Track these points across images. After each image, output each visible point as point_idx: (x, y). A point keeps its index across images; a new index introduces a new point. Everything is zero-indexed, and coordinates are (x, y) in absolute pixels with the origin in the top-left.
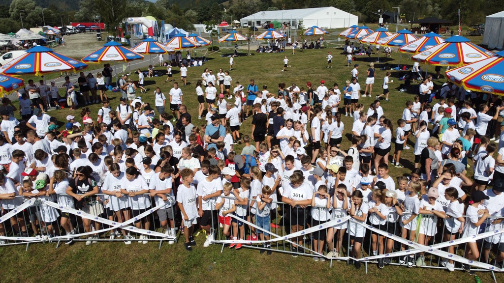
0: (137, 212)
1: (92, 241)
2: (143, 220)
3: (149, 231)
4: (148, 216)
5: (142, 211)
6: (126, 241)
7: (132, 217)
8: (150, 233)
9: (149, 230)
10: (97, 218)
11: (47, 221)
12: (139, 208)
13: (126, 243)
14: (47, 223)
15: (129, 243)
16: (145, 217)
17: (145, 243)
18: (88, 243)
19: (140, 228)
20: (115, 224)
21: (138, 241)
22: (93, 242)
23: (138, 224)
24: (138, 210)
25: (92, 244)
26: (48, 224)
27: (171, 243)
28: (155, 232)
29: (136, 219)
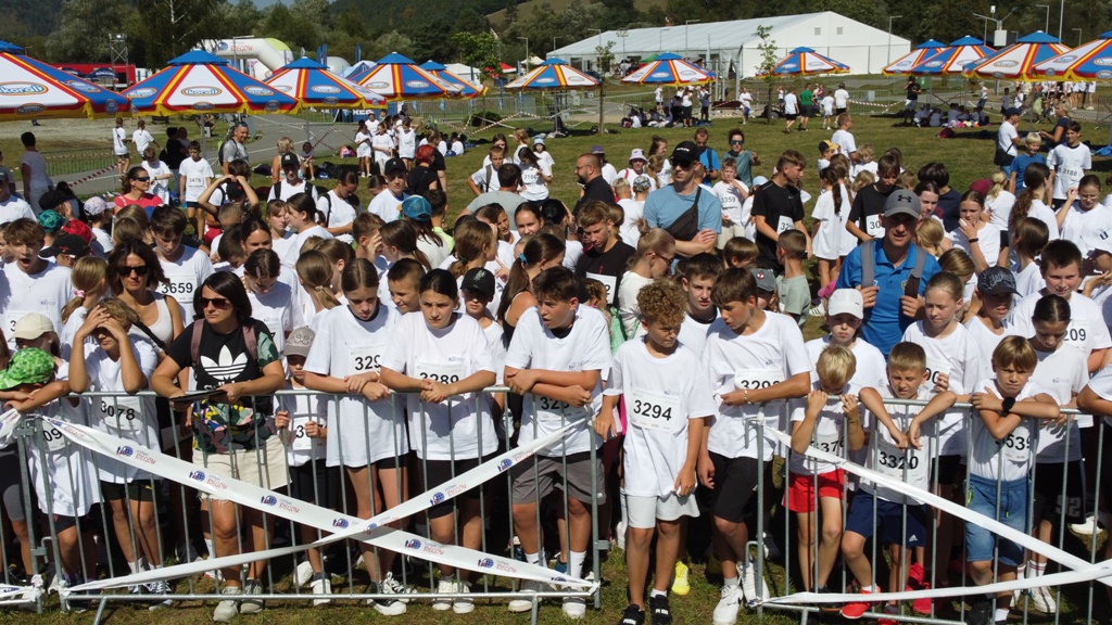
0: (442, 471)
1: (239, 603)
2: (464, 505)
3: (484, 556)
4: (487, 485)
5: (464, 466)
6: (383, 602)
7: (421, 491)
8: (489, 563)
9: (488, 552)
10: (272, 501)
11: (60, 509)
12: (452, 453)
13: (384, 610)
14: (61, 517)
15: (397, 609)
16: (477, 488)
17: (463, 608)
18: (224, 610)
19: (449, 541)
20: (344, 524)
21: (430, 603)
22: (245, 607)
23: (444, 523)
24: (448, 463)
25: (239, 615)
26: (65, 522)
27: (574, 610)
28: (513, 562)
29: (439, 496)
